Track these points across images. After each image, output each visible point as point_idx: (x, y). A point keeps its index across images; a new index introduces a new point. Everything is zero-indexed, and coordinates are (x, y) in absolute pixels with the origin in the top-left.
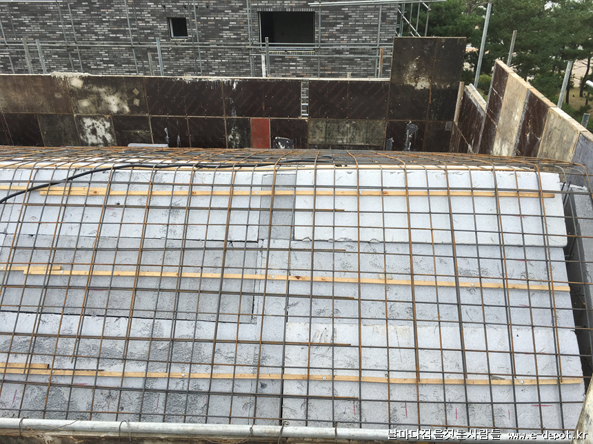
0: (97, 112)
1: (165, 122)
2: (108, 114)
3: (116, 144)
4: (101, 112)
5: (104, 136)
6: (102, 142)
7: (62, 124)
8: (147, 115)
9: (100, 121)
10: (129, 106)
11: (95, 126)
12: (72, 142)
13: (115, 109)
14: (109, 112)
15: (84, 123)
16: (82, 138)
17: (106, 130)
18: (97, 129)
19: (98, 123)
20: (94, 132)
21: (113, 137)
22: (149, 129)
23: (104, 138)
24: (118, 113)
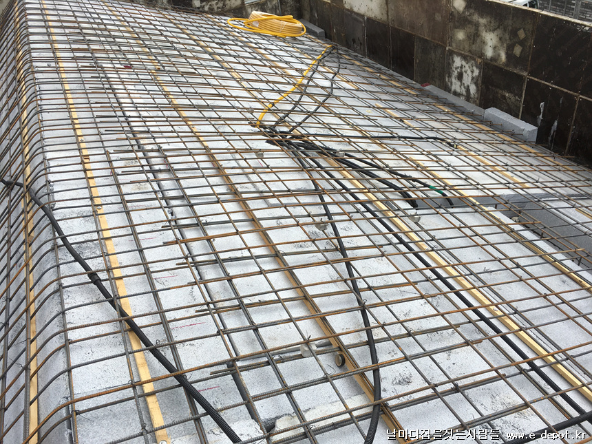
0: (470, 51)
1: (544, 93)
2: (480, 57)
3: (478, 102)
4: (473, 55)
5: (468, 86)
6: (464, 93)
7: (433, 54)
8: (525, 74)
9: (470, 64)
10: (507, 54)
11: (463, 70)
12: (437, 83)
13: (489, 53)
14: (482, 55)
15: (454, 62)
16: (447, 80)
17: (473, 78)
18: (464, 74)
19: (467, 66)
20: (460, 77)
21: (478, 90)
22: (520, 96)
23: (468, 90)
24: (493, 59)
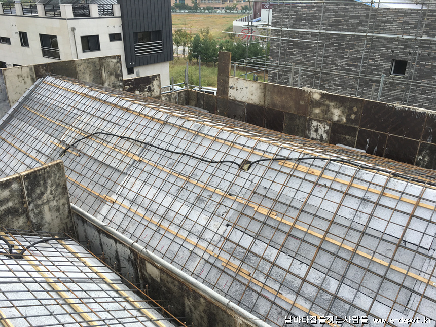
0: (323, 118)
1: (369, 135)
2: (330, 120)
3: (328, 142)
4: (325, 118)
5: (322, 135)
6: (319, 138)
7: (298, 121)
8: (358, 127)
9: (323, 124)
10: (346, 118)
11: (319, 127)
12: (300, 134)
13: (336, 118)
14: (331, 119)
15: (312, 123)
16: (307, 132)
17: (325, 131)
18: (319, 129)
19: (321, 125)
20: (316, 131)
21: (328, 136)
22: (356, 137)
23: (322, 136)
24: (337, 121)
